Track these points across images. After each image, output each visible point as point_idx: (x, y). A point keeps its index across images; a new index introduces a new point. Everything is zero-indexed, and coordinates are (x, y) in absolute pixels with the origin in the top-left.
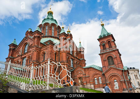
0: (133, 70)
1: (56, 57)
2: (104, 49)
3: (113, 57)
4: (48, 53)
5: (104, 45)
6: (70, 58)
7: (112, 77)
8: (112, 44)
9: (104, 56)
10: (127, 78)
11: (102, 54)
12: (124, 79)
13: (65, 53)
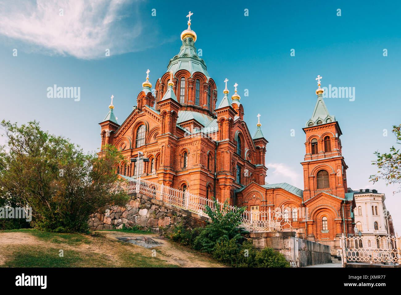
0: (371, 196)
1: (210, 161)
2: (313, 153)
3: (330, 173)
4: (195, 153)
5: (316, 143)
6: (236, 162)
7: (319, 211)
8: (333, 143)
9: (312, 167)
10: (347, 215)
11: (309, 163)
12: (342, 218)
13: (229, 154)
